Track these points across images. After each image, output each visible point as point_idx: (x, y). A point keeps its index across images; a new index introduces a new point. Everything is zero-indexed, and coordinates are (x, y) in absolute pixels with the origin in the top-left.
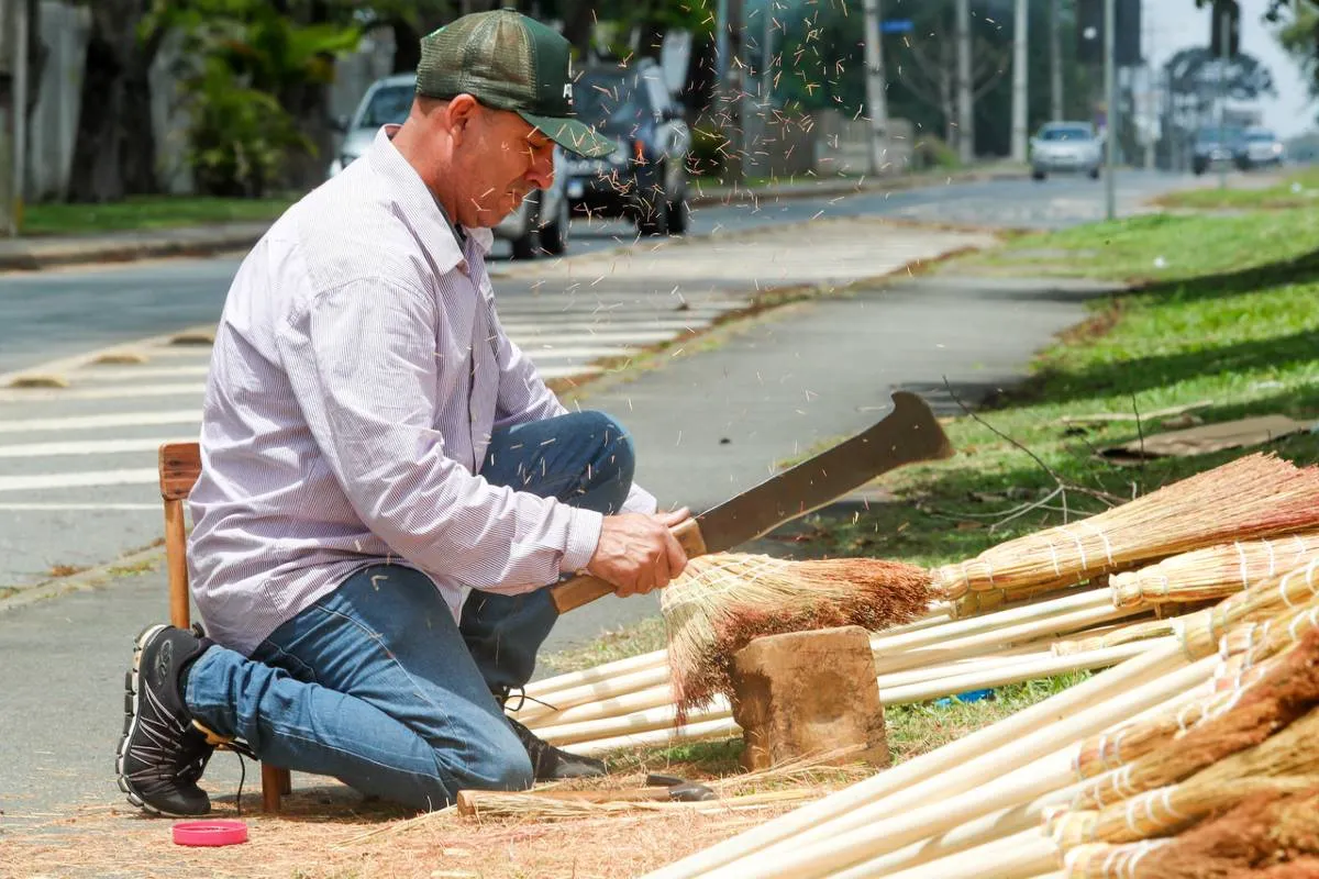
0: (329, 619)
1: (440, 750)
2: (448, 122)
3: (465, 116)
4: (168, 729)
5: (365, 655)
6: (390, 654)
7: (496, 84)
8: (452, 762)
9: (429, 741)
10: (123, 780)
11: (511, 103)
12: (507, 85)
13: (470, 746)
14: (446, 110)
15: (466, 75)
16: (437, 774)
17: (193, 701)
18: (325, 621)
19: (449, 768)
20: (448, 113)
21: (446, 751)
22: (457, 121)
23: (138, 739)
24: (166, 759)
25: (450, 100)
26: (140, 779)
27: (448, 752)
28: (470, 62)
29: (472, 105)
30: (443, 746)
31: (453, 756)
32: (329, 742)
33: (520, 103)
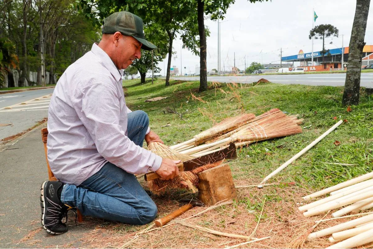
0: (100, 177)
1: (139, 210)
2: (114, 40)
3: (118, 38)
4: (57, 209)
5: (112, 186)
6: (119, 185)
7: (126, 29)
8: (143, 214)
9: (135, 208)
10: (44, 226)
11: (131, 34)
12: (130, 29)
13: (147, 208)
14: (113, 36)
15: (118, 26)
16: (138, 217)
17: (63, 200)
18: (99, 178)
19: (142, 215)
20: (114, 37)
21: (140, 210)
22: (116, 39)
23: (47, 213)
24: (57, 217)
25: (114, 34)
26: (50, 225)
27: (141, 211)
28: (118, 23)
29: (120, 35)
30: (139, 209)
31: (142, 211)
32: (106, 210)
33: (133, 34)
